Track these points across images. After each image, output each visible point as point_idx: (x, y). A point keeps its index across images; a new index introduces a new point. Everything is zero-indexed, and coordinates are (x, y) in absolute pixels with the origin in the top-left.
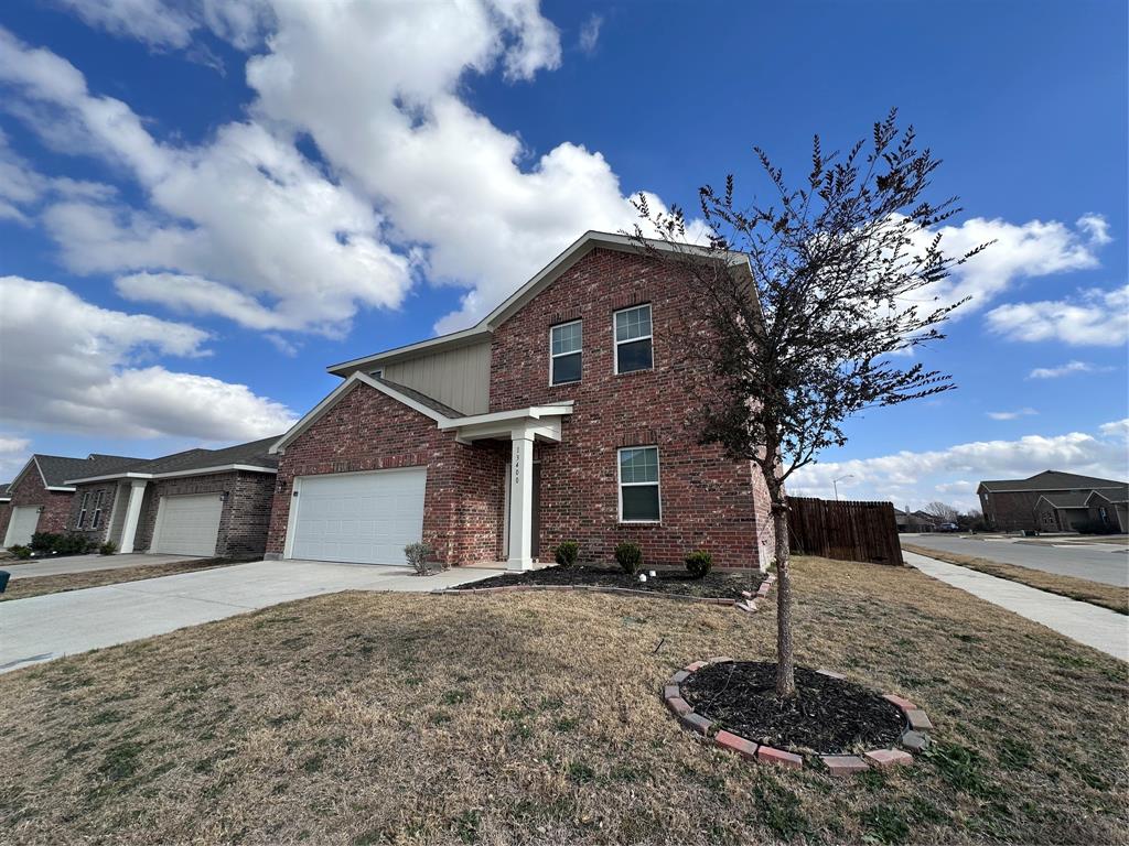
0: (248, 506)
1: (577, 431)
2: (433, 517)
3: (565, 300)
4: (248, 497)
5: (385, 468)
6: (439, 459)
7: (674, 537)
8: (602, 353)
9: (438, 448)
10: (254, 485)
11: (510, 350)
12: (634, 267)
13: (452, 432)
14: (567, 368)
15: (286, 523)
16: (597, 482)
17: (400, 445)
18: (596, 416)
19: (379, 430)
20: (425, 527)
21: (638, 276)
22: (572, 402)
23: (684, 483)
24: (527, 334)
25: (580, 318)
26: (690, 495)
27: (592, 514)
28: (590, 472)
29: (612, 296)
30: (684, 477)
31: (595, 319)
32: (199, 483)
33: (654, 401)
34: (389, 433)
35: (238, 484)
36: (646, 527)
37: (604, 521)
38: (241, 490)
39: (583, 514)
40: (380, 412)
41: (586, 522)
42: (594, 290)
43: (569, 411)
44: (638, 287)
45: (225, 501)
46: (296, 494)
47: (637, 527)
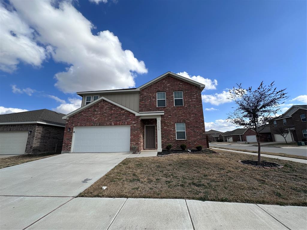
0: (40, 136)
1: (165, 118)
2: (134, 139)
3: (161, 86)
4: (40, 133)
5: (114, 125)
6: (135, 124)
7: (189, 143)
8: (171, 101)
9: (134, 121)
10: (42, 129)
11: (145, 96)
12: (179, 82)
13: (138, 117)
14: (161, 103)
15: (71, 141)
16: (171, 130)
17: (120, 119)
18: (170, 115)
19: (111, 115)
20: (131, 141)
21: (180, 85)
22: (164, 111)
23: (191, 131)
24: (150, 93)
25: (165, 91)
26: (193, 134)
27: (170, 138)
28: (169, 128)
29: (173, 88)
30: (191, 130)
31: (169, 92)
32: (12, 128)
33: (184, 113)
34: (116, 115)
35: (37, 128)
36: (183, 141)
37: (173, 139)
38: (38, 130)
39: (168, 138)
40: (112, 110)
41: (168, 140)
42: (169, 86)
43: (163, 114)
44: (180, 87)
45: (29, 135)
46: (74, 132)
47: (181, 140)
